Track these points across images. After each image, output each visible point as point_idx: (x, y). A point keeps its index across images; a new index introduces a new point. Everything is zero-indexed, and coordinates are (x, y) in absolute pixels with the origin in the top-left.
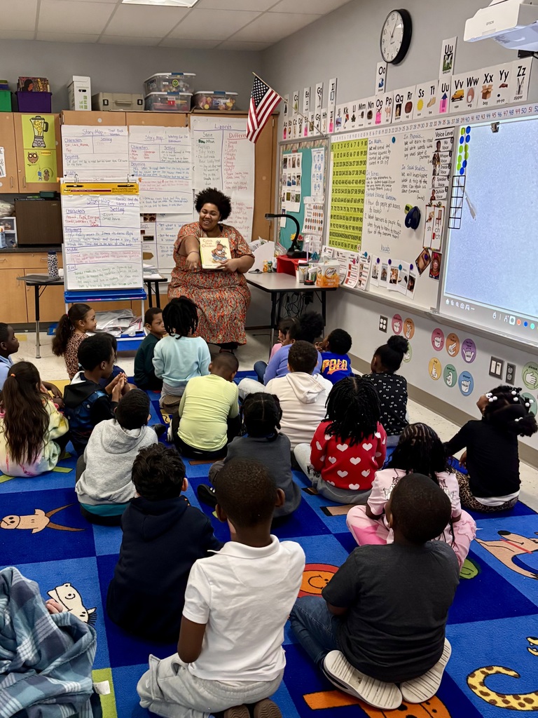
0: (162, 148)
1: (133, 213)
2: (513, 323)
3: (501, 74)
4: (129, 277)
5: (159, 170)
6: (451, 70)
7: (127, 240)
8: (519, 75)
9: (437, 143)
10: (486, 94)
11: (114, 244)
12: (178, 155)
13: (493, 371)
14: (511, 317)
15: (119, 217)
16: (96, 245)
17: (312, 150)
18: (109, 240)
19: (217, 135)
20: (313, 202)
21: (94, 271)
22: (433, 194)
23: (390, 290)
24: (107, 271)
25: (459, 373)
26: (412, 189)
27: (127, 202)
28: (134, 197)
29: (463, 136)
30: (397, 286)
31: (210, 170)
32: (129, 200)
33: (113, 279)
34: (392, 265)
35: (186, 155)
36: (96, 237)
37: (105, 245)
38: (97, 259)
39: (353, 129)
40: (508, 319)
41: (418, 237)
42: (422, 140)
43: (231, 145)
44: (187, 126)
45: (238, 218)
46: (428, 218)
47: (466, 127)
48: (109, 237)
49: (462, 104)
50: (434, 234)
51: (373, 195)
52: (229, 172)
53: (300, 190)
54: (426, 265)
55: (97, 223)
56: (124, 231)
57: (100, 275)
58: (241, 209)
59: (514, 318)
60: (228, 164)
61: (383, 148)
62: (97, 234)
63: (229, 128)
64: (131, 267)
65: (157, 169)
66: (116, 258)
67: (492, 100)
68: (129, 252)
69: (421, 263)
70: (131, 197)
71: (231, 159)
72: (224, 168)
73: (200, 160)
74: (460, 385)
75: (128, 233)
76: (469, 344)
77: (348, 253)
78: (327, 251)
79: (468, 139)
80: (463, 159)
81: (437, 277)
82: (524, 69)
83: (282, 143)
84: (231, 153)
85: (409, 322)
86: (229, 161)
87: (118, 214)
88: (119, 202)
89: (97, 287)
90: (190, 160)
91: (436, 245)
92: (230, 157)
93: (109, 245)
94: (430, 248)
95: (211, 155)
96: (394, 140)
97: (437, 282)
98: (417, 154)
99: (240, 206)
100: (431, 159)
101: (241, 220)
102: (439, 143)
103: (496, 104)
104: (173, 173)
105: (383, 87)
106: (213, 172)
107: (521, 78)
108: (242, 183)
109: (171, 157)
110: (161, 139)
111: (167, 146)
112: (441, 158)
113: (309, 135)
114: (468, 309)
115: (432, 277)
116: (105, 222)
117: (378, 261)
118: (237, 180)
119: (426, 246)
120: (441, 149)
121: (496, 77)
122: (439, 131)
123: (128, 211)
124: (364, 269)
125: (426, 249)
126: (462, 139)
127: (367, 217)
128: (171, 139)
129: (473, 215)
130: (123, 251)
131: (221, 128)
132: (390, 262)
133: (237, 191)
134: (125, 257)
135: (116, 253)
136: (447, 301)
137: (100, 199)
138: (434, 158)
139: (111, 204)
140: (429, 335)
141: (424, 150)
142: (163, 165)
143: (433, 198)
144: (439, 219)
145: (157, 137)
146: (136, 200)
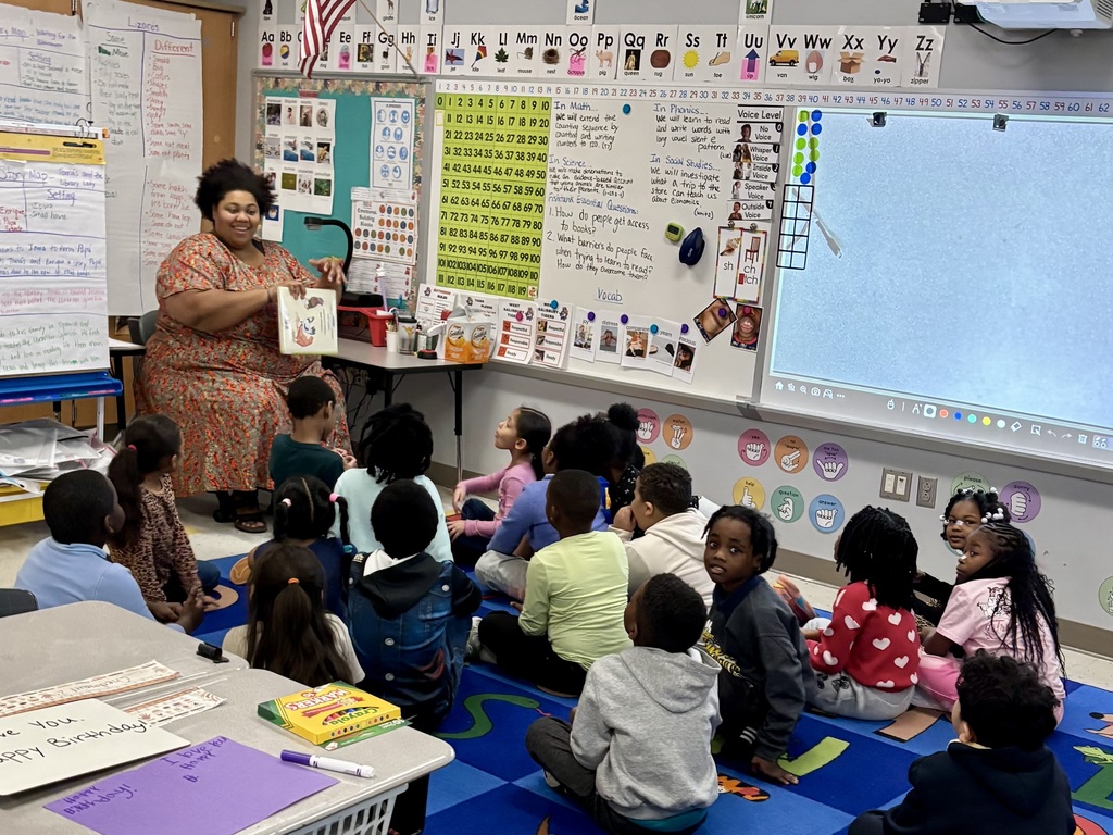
0: (25, 58)
1: (91, 206)
2: (933, 415)
3: (882, 42)
4: (84, 345)
5: (18, 104)
6: (768, 16)
7: (78, 264)
8: (918, 48)
9: (743, 128)
10: (848, 66)
11: (53, 272)
12: (56, 76)
13: (889, 488)
14: (927, 407)
15: (65, 211)
16: (16, 273)
17: (373, 99)
18: (43, 264)
19: (132, 41)
20: (379, 198)
21: (12, 334)
22: (736, 209)
23: (626, 368)
24: (39, 334)
25: (808, 499)
26: (679, 198)
27: (80, 180)
28: (94, 170)
29: (806, 123)
30: (648, 361)
31: (122, 114)
32: (85, 175)
33: (52, 350)
34: (630, 324)
35: (73, 77)
36: (15, 256)
37: (35, 273)
38: (18, 306)
39: (501, 74)
40: (922, 409)
41: (700, 278)
42: (703, 118)
43: (159, 64)
44: (73, 13)
45: (174, 217)
46: (723, 248)
47: (811, 110)
48: (44, 256)
49: (796, 75)
50: (742, 276)
51: (571, 200)
52: (156, 120)
53: (332, 172)
54: (721, 327)
55: (20, 224)
56: (73, 243)
57: (25, 343)
58: (178, 198)
59: (934, 408)
60: (154, 105)
61: (597, 120)
62: (19, 249)
63: (154, 29)
64: (86, 325)
65: (13, 101)
66: (57, 304)
67: (863, 76)
68: (82, 291)
69: (710, 323)
70: (88, 170)
71: (159, 94)
72: (146, 111)
73: (101, 91)
74: (813, 517)
75: (80, 248)
76: (831, 452)
77: (501, 301)
78: (434, 295)
79: (816, 129)
80: (807, 160)
81: (752, 346)
82: (931, 41)
83: (258, 74)
84: (160, 81)
85: (678, 420)
86: (155, 97)
87: (61, 206)
88: (63, 178)
89: (17, 371)
90: (82, 87)
91: (748, 293)
92: (156, 89)
93: (44, 274)
94: (733, 299)
95: (121, 81)
96: (627, 109)
97: (751, 355)
98: (689, 140)
99: (178, 193)
100: (730, 151)
101: (178, 222)
102: (746, 129)
103: (872, 83)
104: (47, 113)
105: (589, 14)
106: (126, 118)
107: (923, 54)
108: (180, 145)
109: (43, 78)
110: (21, 34)
111: (35, 52)
112: (752, 153)
113: (356, 67)
114: (831, 396)
115: (739, 346)
116: (36, 223)
117: (591, 317)
118: (170, 139)
119: (720, 294)
120: (753, 138)
121: (871, 44)
122: (746, 109)
123: (81, 199)
124: (548, 330)
125: (723, 301)
126: (802, 129)
127: (554, 237)
128: (42, 38)
129: (835, 249)
130: (71, 289)
131: (140, 28)
132: (625, 319)
133: (171, 161)
134: (76, 300)
135: (57, 292)
136: (780, 385)
137: (27, 169)
138: (737, 151)
139: (49, 182)
140: (732, 443)
141: (709, 136)
142: (25, 93)
143: (735, 217)
144: (754, 251)
145: (14, 30)
146: (100, 176)
